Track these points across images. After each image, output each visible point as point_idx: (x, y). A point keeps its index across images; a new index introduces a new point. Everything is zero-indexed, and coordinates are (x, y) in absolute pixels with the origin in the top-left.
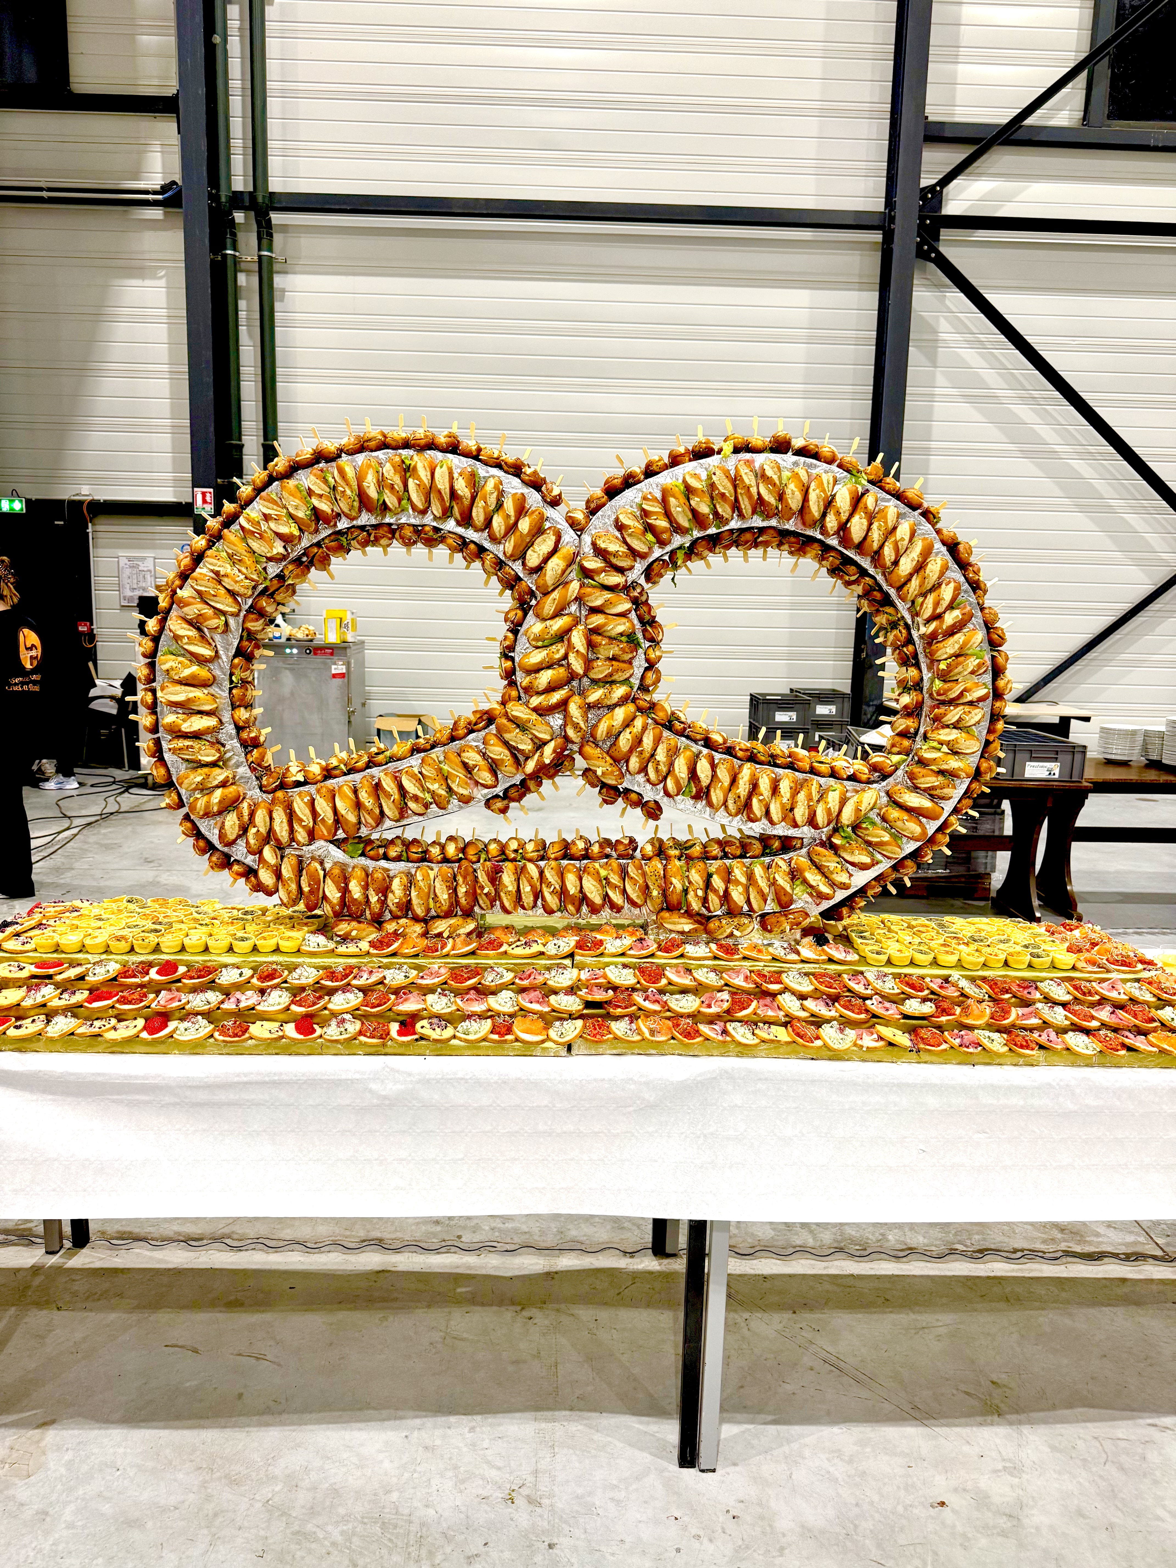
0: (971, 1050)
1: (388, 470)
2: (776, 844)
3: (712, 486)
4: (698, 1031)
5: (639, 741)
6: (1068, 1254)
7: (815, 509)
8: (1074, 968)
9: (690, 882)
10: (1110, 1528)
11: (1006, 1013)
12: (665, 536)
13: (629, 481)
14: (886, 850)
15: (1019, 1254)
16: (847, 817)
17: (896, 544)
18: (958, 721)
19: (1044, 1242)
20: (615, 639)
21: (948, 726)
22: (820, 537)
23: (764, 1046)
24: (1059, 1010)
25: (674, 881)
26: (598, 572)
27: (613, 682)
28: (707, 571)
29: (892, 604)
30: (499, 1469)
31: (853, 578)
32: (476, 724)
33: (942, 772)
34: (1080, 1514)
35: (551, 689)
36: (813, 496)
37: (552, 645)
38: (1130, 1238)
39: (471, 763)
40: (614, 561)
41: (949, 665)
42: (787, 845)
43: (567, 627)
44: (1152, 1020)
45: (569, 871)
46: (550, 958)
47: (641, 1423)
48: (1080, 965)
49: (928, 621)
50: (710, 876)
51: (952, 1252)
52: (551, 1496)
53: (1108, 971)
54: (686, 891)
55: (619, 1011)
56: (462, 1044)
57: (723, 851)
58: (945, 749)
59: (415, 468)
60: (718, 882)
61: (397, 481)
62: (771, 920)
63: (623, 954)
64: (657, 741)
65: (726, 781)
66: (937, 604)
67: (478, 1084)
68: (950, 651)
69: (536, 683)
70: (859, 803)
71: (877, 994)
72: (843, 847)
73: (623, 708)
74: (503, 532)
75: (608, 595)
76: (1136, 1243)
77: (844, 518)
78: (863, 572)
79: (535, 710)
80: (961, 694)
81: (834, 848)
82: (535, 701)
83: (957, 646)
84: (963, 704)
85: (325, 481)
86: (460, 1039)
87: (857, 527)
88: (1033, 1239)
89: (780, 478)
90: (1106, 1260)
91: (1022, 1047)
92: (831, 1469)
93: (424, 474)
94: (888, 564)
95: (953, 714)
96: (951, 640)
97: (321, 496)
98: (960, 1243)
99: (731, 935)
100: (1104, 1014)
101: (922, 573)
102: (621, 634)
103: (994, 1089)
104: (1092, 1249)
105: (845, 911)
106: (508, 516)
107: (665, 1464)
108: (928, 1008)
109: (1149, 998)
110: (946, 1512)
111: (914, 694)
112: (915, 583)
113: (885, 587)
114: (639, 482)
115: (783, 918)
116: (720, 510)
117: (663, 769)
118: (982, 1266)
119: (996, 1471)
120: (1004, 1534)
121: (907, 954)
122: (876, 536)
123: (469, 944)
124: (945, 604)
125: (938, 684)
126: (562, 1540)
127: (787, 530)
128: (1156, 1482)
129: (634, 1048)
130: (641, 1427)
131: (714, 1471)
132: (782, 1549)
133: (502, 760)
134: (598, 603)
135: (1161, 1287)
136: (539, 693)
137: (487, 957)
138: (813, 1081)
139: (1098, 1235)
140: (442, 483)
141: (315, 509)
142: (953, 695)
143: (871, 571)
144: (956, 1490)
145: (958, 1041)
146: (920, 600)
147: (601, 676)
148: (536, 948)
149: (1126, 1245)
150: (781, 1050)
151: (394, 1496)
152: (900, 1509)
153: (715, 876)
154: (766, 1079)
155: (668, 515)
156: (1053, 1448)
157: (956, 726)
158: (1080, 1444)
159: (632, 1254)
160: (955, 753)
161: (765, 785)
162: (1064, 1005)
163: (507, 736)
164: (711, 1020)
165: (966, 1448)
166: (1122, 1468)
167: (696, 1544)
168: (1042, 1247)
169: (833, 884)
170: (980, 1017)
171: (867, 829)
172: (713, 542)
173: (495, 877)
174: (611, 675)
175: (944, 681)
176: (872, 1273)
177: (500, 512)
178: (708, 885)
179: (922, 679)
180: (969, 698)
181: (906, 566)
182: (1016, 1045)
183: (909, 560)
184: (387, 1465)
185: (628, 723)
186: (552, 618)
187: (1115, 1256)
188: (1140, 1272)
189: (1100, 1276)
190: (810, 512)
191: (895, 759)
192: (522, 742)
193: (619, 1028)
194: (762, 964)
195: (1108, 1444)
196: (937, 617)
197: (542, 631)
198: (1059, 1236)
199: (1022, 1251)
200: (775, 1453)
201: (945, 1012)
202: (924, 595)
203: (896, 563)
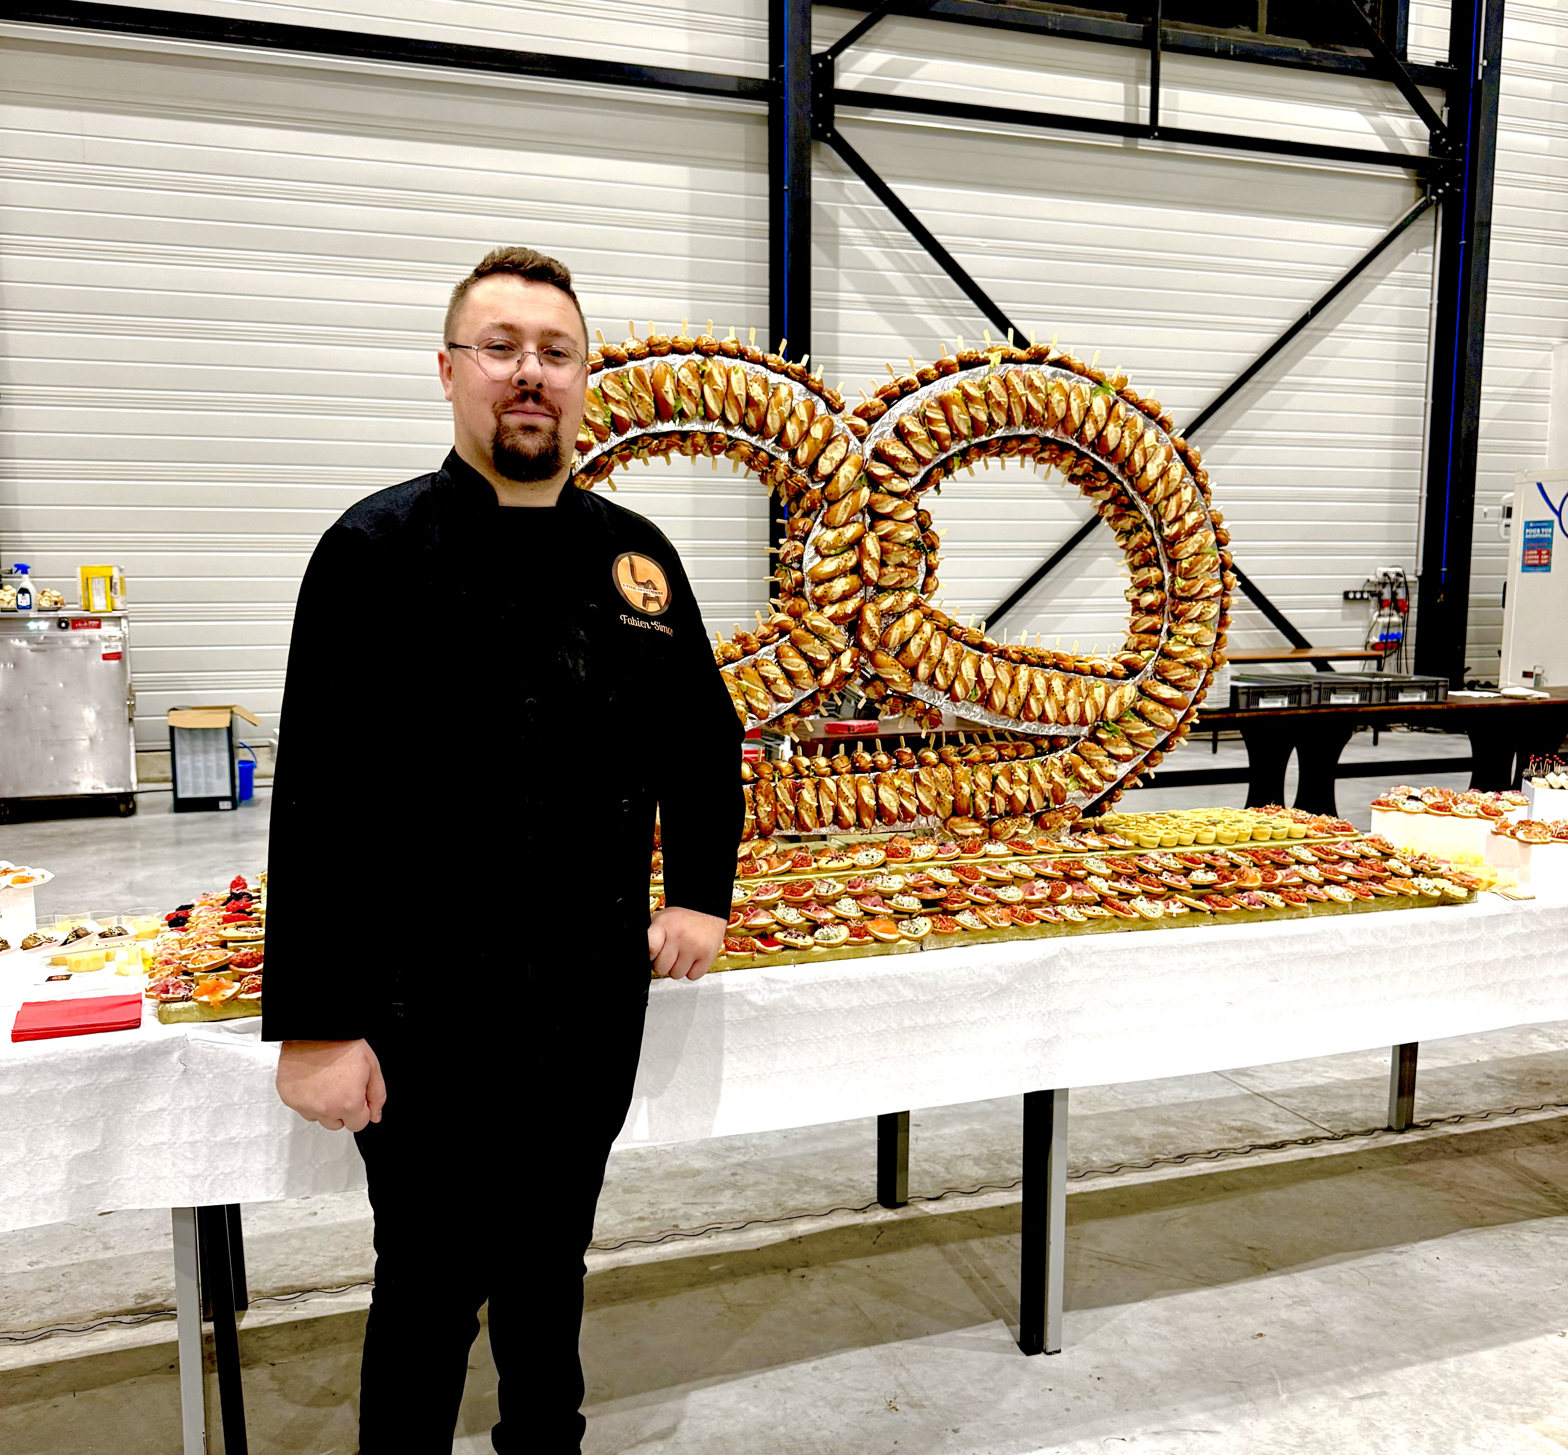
0: (1258, 907)
1: (685, 375)
2: (1046, 744)
3: (988, 395)
4: (1033, 915)
5: (928, 647)
6: (1254, 1147)
7: (1077, 418)
8: (1306, 837)
9: (977, 786)
10: (1395, 1323)
11: (1274, 876)
12: (947, 443)
13: (906, 389)
14: (1145, 742)
15: (1214, 1154)
16: (1112, 711)
17: (1144, 450)
18: (1199, 616)
19: (1229, 1141)
20: (903, 545)
21: (1191, 621)
22: (1076, 444)
23: (1090, 923)
24: (1312, 868)
25: (964, 785)
26: (888, 478)
27: (901, 589)
28: (970, 478)
29: (1136, 508)
30: (864, 1390)
31: (1104, 484)
32: (769, 637)
33: (1188, 665)
34: (1368, 1319)
35: (845, 597)
36: (1074, 405)
37: (842, 553)
38: (1300, 1128)
39: (771, 677)
40: (903, 467)
41: (1191, 564)
42: (1055, 744)
43: (859, 534)
44: (1385, 870)
45: (863, 784)
46: (865, 868)
47: (970, 1332)
48: (1312, 833)
49: (1171, 523)
50: (995, 778)
51: (1156, 1162)
52: (928, 1398)
53: (1334, 836)
54: (973, 795)
55: (956, 906)
56: (825, 950)
57: (1000, 754)
58: (1190, 642)
59: (710, 374)
60: (1002, 782)
61: (694, 386)
62: (1048, 818)
63: (932, 859)
64: (944, 646)
65: (1007, 682)
66: (1179, 506)
67: (851, 985)
68: (1191, 550)
69: (831, 592)
70: (1122, 697)
71: (1165, 870)
72: (1109, 740)
73: (912, 614)
74: (797, 439)
75: (897, 502)
76: (1305, 1131)
77: (1101, 425)
78: (1112, 478)
79: (831, 618)
80: (1201, 591)
81: (1100, 742)
82: (829, 610)
83: (1196, 546)
84: (1202, 599)
85: (624, 387)
86: (822, 945)
87: (1113, 435)
88: (1219, 1141)
89: (1046, 387)
90: (1288, 1147)
91: (1296, 900)
92: (1157, 1331)
93: (720, 381)
94: (1138, 469)
95: (1196, 609)
96: (1192, 540)
97: (618, 402)
98: (1159, 1153)
99: (1016, 833)
100: (1348, 868)
101: (1165, 478)
102: (910, 540)
103: (1280, 939)
104: (1272, 1141)
105: (1106, 804)
106: (802, 422)
107: (1014, 1356)
108: (1211, 877)
109: (1374, 853)
110: (1266, 1339)
111: (1156, 592)
112: (1160, 487)
113: (1131, 491)
114: (916, 390)
115: (1060, 814)
116: (996, 418)
117: (951, 672)
118: (1188, 1168)
119: (1288, 1306)
120: (1318, 1343)
121: (1174, 836)
122: (1128, 442)
123: (783, 863)
124: (1185, 506)
125: (1180, 582)
126: (961, 1425)
127: (1047, 438)
128: (1413, 1288)
129: (979, 937)
130: (972, 1335)
131: (1059, 1352)
132: (1153, 1391)
133: (801, 672)
134: (889, 509)
135: (1344, 1159)
136: (832, 603)
137: (804, 873)
138: (1138, 949)
139: (1271, 1129)
140: (738, 389)
141: (614, 416)
142: (1195, 591)
143: (1119, 478)
144: (1265, 1324)
145: (1246, 900)
146: (1164, 503)
147: (892, 583)
148: (848, 862)
149: (1299, 1132)
150: (1104, 926)
151: (781, 1429)
152: (1229, 1345)
153: (1000, 778)
154: (1099, 952)
155: (949, 422)
156: (1324, 1282)
157: (1197, 620)
158: (1343, 1275)
159: (863, 1210)
160: (1197, 646)
161: (1040, 683)
162: (1315, 864)
163: (804, 648)
164: (1039, 904)
165: (1256, 1296)
166: (1381, 1284)
167: (1080, 1403)
168: (1231, 1145)
169: (1102, 777)
170: (1256, 879)
171: (1129, 721)
172: (983, 449)
173: (795, 792)
174: (901, 581)
175: (1185, 579)
176: (1093, 1189)
177: (793, 419)
178: (994, 786)
179: (1164, 579)
180: (1207, 594)
181: (1152, 471)
182: (1291, 899)
183: (1155, 466)
184: (753, 1410)
185: (917, 630)
186: (844, 525)
187: (1295, 1142)
188: (1321, 1151)
189: (1290, 1159)
190: (1073, 420)
191: (1146, 654)
192: (821, 652)
193: (965, 918)
194: (1057, 856)
195: (1364, 1271)
196: (1179, 518)
197: (836, 539)
198: (1240, 1135)
199: (1215, 1151)
200: (1102, 1330)
201: (1225, 879)
202: (1167, 498)
203: (1143, 469)
